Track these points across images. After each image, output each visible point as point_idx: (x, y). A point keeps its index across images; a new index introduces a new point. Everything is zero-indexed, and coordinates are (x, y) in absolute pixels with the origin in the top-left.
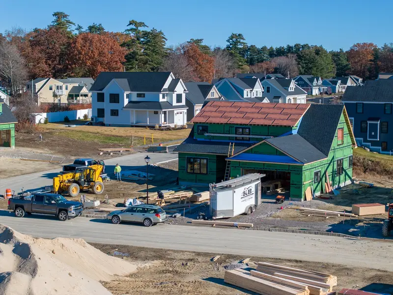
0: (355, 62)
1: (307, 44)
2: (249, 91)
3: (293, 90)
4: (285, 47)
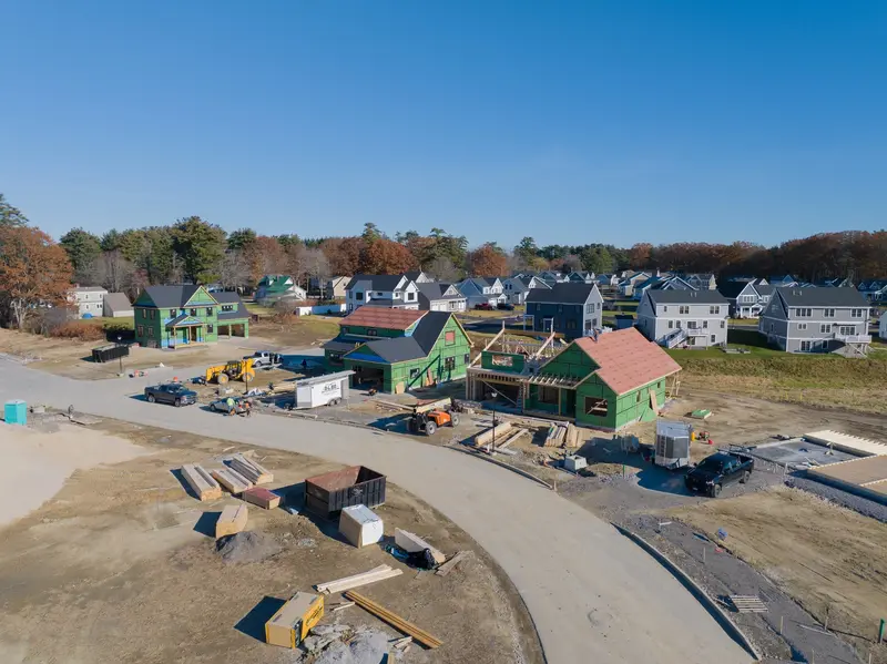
1: (601, 244)
2: (488, 289)
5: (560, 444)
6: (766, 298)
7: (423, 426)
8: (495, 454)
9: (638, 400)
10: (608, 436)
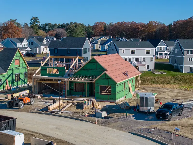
0: (96, 31)
1: (76, 23)
2: (20, 44)
3: (46, 44)
4: (66, 24)
5: (91, 107)
6: (171, 48)
7: (17, 105)
8: (60, 113)
9: (124, 88)
10: (114, 104)
